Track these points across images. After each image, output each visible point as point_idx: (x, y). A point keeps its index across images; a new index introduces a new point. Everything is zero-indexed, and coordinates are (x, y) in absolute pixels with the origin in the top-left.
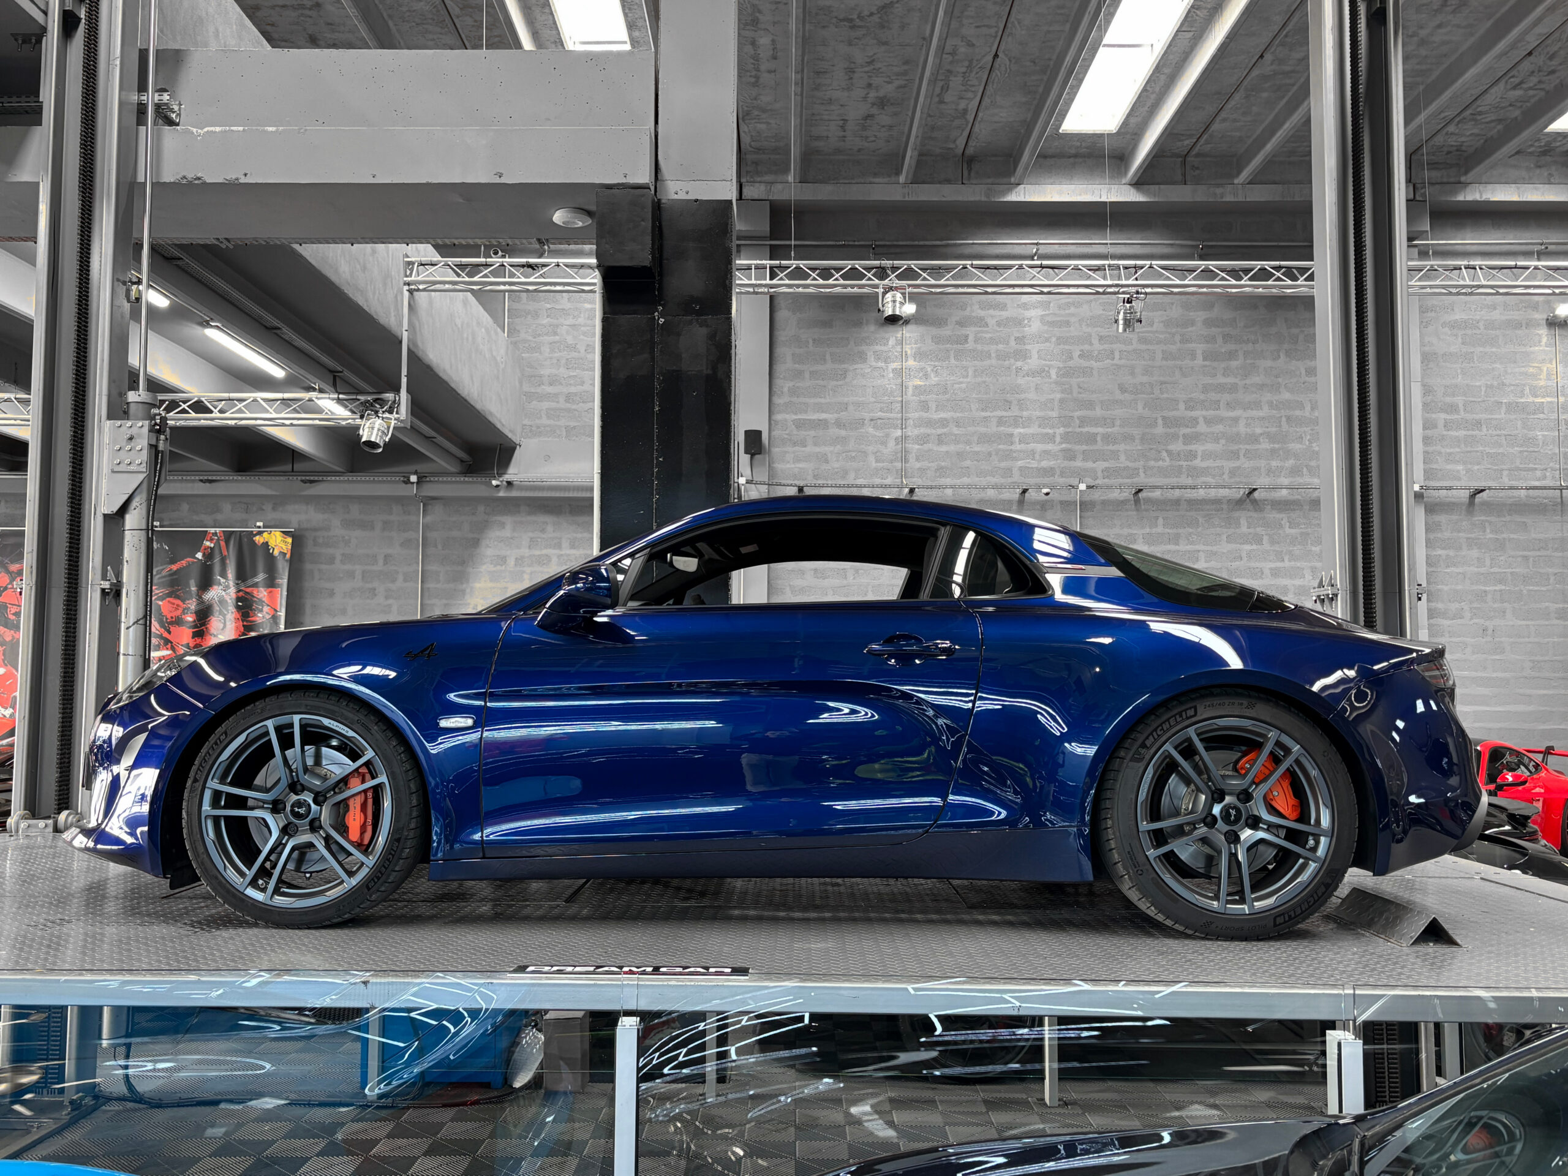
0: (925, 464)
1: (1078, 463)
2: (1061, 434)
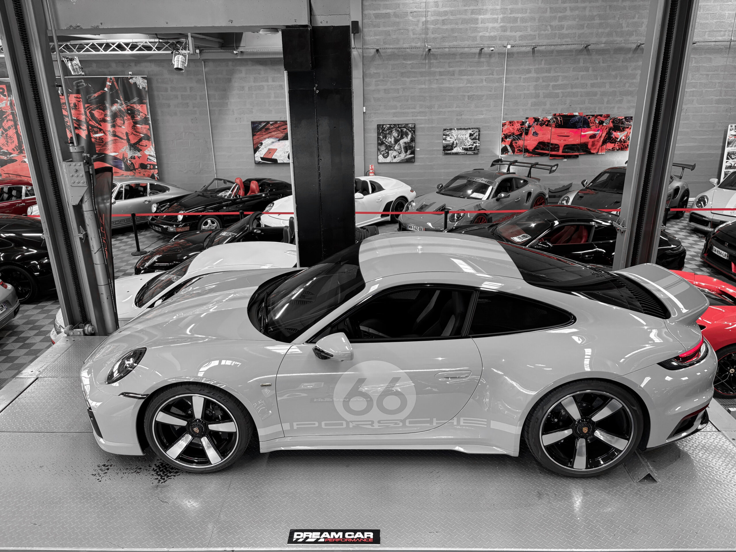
0: (436, 35)
1: (508, 33)
2: (501, 18)
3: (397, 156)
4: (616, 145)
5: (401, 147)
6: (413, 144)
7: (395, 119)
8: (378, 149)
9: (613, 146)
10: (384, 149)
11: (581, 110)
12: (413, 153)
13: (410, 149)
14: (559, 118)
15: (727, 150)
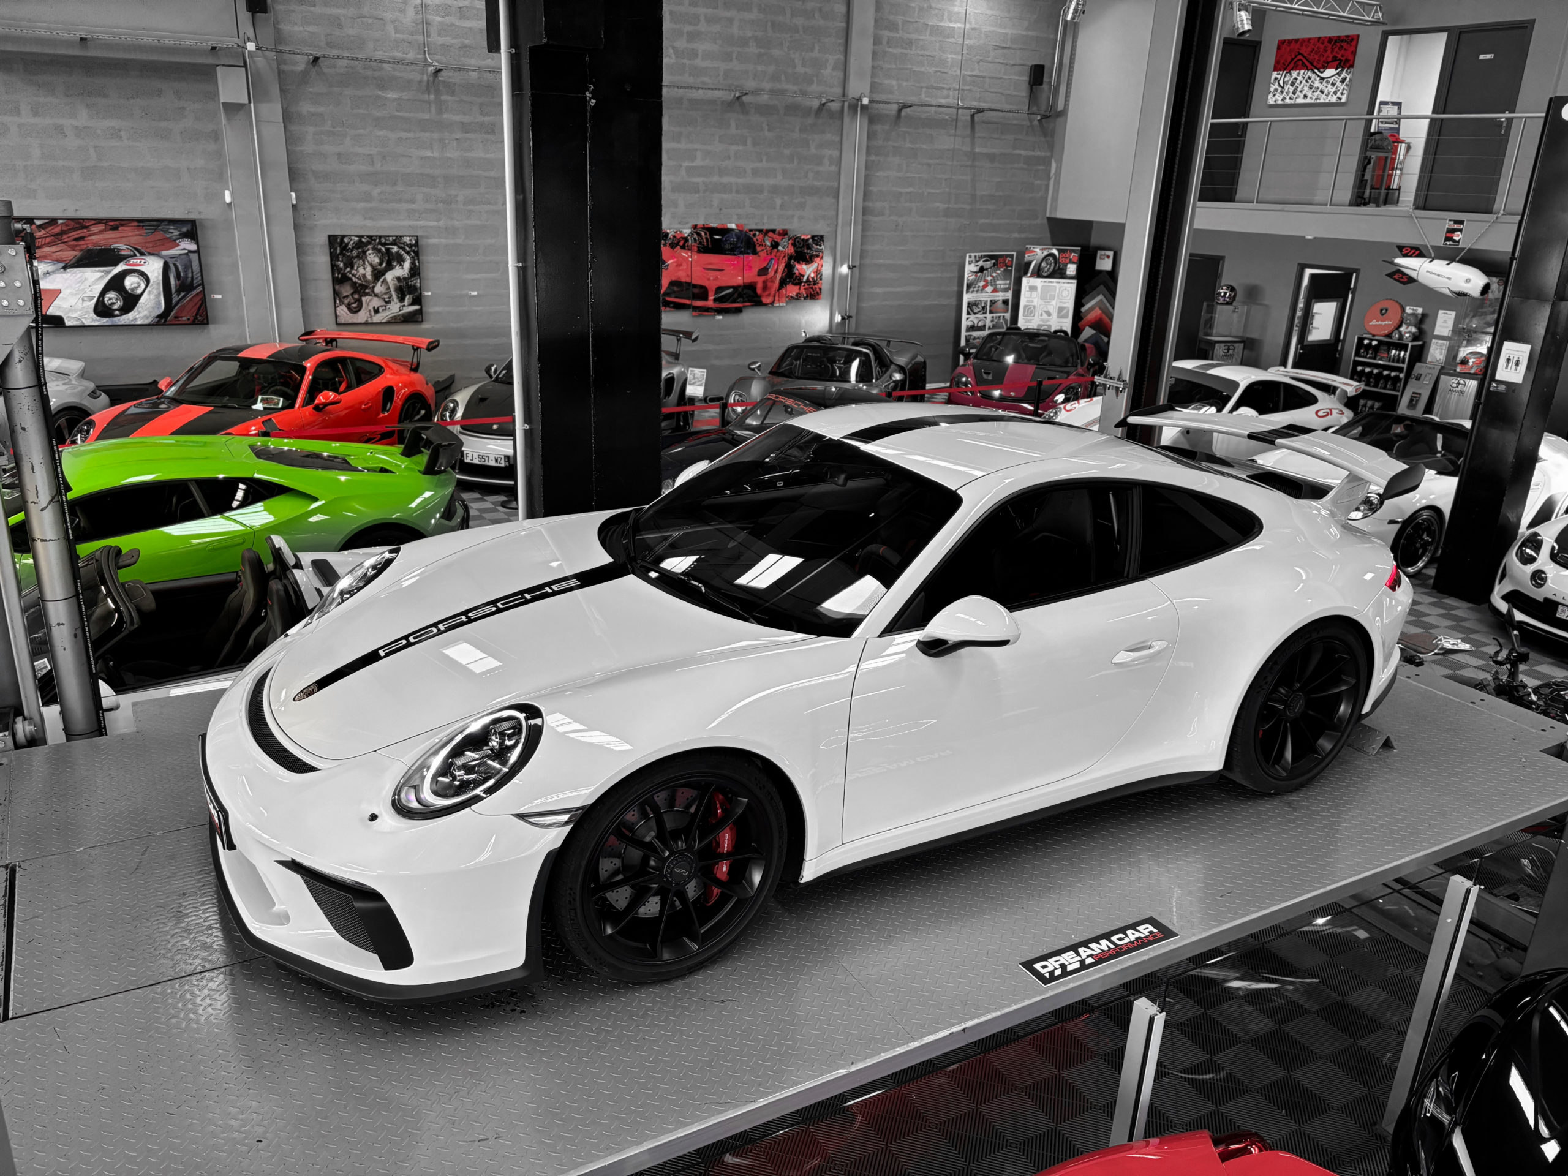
0: (449, 40)
3: (381, 309)
4: (802, 288)
5: (389, 288)
6: (417, 282)
7: (369, 223)
8: (336, 294)
9: (797, 291)
10: (349, 293)
11: (739, 218)
12: (417, 300)
13: (410, 293)
14: (703, 234)
15: (967, 297)
